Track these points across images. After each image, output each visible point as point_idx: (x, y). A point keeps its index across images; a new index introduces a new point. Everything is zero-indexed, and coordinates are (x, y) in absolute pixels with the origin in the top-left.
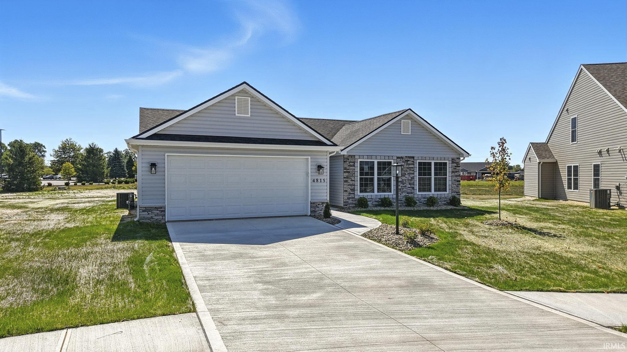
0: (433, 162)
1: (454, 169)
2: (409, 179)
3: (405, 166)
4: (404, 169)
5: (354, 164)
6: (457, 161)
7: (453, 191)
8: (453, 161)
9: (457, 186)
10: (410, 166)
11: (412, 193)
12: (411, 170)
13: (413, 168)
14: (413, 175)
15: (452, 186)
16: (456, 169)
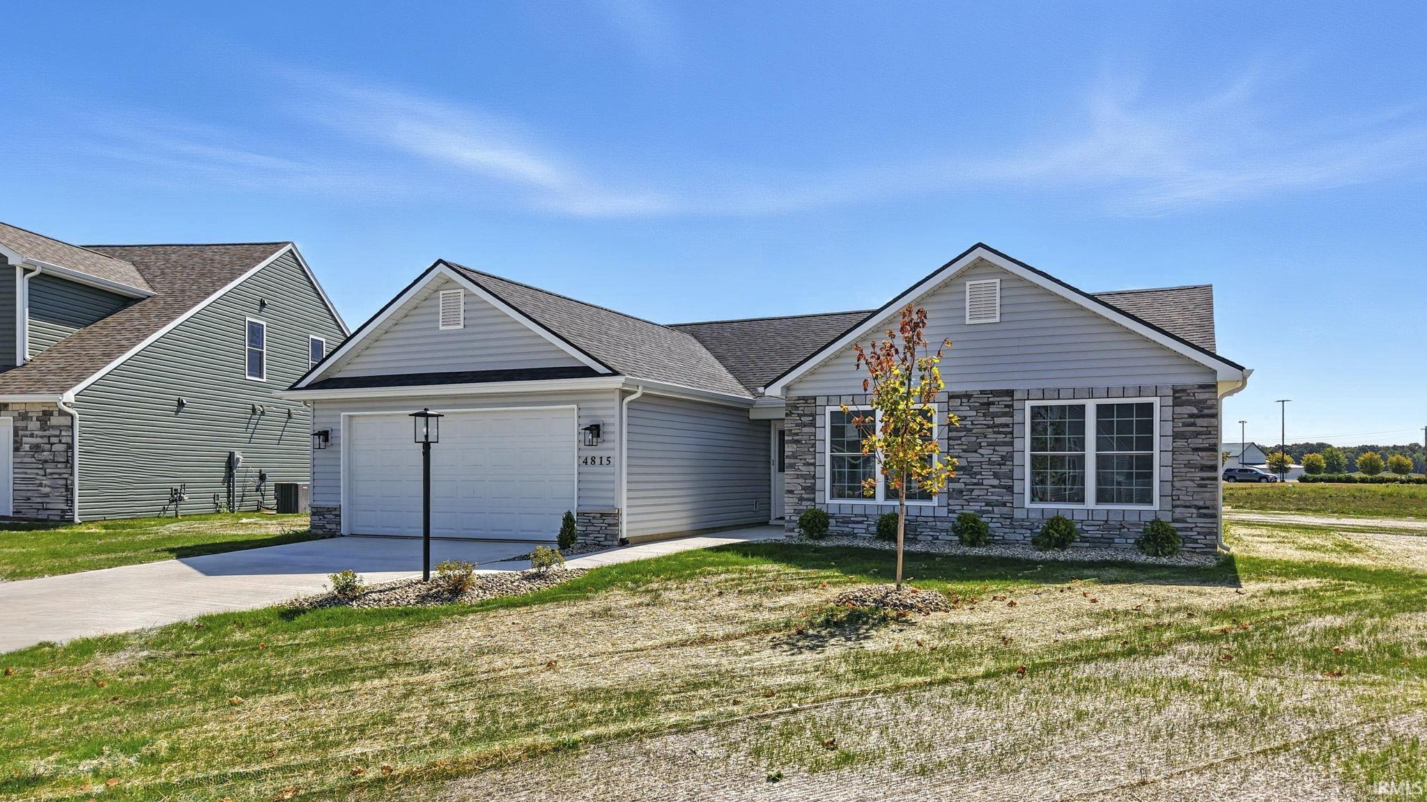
0: (1091, 406)
1: (1185, 425)
2: (994, 462)
3: (981, 420)
4: (974, 431)
5: (814, 419)
6: (1201, 396)
7: (1178, 503)
8: (1179, 397)
9: (1200, 486)
10: (998, 421)
11: (1005, 506)
12: (1000, 433)
13: (1007, 425)
14: (1009, 449)
15: (1177, 484)
16: (1194, 425)
